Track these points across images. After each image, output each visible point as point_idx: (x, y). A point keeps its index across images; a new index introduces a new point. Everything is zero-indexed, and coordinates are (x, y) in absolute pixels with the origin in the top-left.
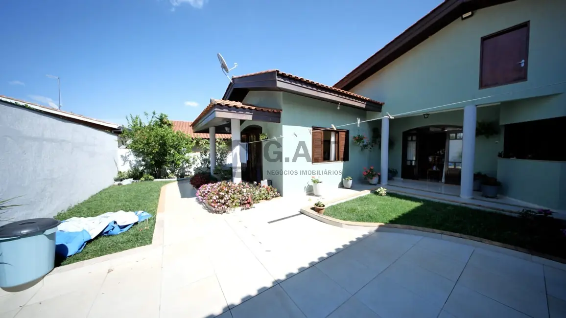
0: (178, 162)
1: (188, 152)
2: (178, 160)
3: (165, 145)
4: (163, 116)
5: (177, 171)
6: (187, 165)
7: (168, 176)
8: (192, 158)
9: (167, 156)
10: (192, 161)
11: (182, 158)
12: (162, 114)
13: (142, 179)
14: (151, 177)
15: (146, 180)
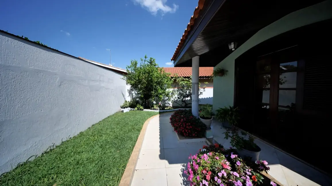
0: (161, 96)
1: (168, 88)
2: (161, 94)
3: (152, 82)
4: (152, 60)
5: (160, 102)
6: (167, 98)
7: (153, 107)
8: (171, 93)
9: (153, 91)
10: (171, 95)
11: (163, 93)
12: (151, 58)
13: (136, 109)
14: (141, 107)
15: (138, 109)
